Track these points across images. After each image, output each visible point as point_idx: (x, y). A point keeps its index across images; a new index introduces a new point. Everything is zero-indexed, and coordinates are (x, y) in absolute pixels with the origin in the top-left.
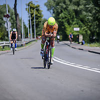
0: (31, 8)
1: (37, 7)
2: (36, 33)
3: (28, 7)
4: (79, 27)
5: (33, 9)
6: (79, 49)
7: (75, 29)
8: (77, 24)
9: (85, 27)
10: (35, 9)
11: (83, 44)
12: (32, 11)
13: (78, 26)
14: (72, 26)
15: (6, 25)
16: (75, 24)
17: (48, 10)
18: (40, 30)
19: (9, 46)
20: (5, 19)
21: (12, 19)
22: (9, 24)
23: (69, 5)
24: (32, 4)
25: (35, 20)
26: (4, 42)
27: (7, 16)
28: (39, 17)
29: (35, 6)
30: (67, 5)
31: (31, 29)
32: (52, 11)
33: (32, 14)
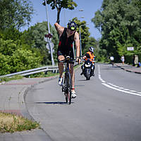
4: (133, 45)
5: (78, 25)
6: (136, 72)
7: (128, 49)
8: (131, 43)
12: (78, 28)
14: (125, 45)
15: (47, 47)
16: (129, 43)
17: (96, 27)
20: (46, 39)
21: (54, 39)
22: (52, 45)
23: (121, 20)
24: (76, 20)
26: (47, 67)
27: (49, 36)
29: (80, 23)
30: (119, 20)
32: (101, 28)
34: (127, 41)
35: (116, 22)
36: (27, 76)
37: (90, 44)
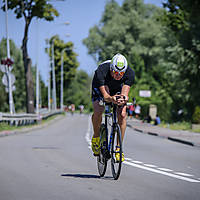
0: (56, 48)
1: (68, 47)
2: (65, 98)
3: (49, 46)
4: (151, 89)
5: (61, 49)
6: (150, 133)
7: (142, 93)
8: (147, 83)
9: (163, 91)
10: (63, 51)
11: (156, 124)
12: (58, 54)
13: (148, 87)
14: (137, 87)
15: (4, 81)
16: (143, 83)
17: (90, 53)
18: (72, 94)
21: (19, 68)
22: (12, 78)
23: (133, 45)
24: (57, 40)
25: (62, 73)
27: (9, 63)
28: (72, 66)
29: (63, 45)
30: (128, 44)
31: (54, 90)
32: (97, 56)
33: (57, 61)
34: (141, 81)
35: (123, 47)
37: (79, 81)
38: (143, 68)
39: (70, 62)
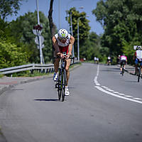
0: (73, 16)
1: (82, 16)
2: (80, 52)
3: (68, 15)
5: (77, 18)
8: (139, 41)
10: (79, 19)
12: (75, 21)
13: (140, 43)
14: (132, 43)
15: (36, 41)
16: (136, 40)
17: (98, 20)
18: (86, 49)
19: (40, 70)
20: (35, 31)
23: (128, 13)
24: (74, 11)
25: (78, 34)
26: (33, 64)
27: (39, 28)
28: (85, 30)
29: (78, 14)
30: (125, 13)
32: (103, 22)
33: (74, 26)
35: (121, 15)
36: (8, 75)
37: (91, 40)
38: (136, 30)
39: (84, 26)
